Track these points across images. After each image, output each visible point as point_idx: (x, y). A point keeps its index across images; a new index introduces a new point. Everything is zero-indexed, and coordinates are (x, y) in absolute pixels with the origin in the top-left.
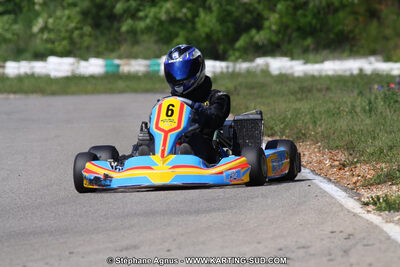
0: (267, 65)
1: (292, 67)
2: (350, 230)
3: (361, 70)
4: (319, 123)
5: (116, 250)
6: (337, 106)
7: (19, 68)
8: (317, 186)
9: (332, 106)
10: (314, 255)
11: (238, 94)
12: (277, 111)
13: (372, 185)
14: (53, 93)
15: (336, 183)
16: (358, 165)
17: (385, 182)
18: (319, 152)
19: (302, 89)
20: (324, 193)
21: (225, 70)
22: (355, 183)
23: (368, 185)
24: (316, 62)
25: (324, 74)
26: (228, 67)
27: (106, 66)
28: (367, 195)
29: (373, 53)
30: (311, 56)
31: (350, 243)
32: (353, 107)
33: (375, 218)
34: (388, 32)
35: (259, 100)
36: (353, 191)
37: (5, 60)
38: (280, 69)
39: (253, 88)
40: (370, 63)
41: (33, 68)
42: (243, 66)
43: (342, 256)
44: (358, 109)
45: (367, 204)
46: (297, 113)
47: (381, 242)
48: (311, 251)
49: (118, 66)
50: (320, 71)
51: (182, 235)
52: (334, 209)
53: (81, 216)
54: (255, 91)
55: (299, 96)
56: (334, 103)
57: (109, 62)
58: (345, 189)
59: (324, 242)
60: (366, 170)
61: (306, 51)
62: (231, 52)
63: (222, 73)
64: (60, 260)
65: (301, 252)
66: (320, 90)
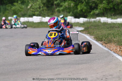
0: (100, 20)
1: (107, 20)
4: (116, 37)
5: (54, 75)
7: (24, 19)
8: (115, 56)
9: (120, 32)
10: (114, 78)
11: (91, 28)
12: (103, 33)
14: (35, 27)
15: (121, 56)
18: (116, 46)
19: (111, 27)
20: (117, 59)
21: (87, 21)
24: (115, 19)
25: (117, 22)
26: (88, 20)
30: (113, 17)
35: (97, 30)
37: (20, 17)
38: (104, 21)
39: (95, 26)
41: (29, 19)
42: (92, 20)
46: (109, 34)
48: (113, 76)
51: (74, 71)
52: (121, 64)
54: (96, 27)
55: (109, 29)
59: (117, 74)
61: (111, 16)
62: (88, 16)
63: (86, 22)
65: (110, 77)
66: (116, 27)
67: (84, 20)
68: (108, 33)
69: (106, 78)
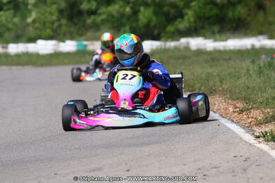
0: (188, 43)
1: (205, 44)
2: (247, 155)
3: (253, 46)
4: (224, 82)
5: (86, 172)
6: (237, 70)
7: (17, 48)
8: (224, 125)
9: (233, 70)
10: (222, 172)
11: (169, 64)
12: (196, 74)
13: (261, 124)
14: (42, 65)
15: (237, 123)
16: (252, 111)
17: (271, 122)
18: (225, 102)
20: (229, 130)
22: (250, 123)
23: (259, 124)
24: (223, 41)
25: (227, 49)
26: (160, 46)
27: (78, 46)
28: (258, 131)
29: (261, 33)
30: (217, 36)
31: (247, 164)
32: (248, 70)
33: (264, 146)
34: (271, 19)
36: (248, 128)
37: (8, 43)
40: (259, 41)
41: (27, 48)
42: (172, 44)
43: (242, 173)
44: (251, 72)
45: (258, 137)
46: (209, 75)
47: (268, 163)
48: (221, 170)
49: (86, 46)
50: (224, 47)
51: (132, 160)
52: (236, 141)
53: (62, 149)
54: (180, 61)
56: (235, 68)
57: (80, 43)
58: (243, 127)
59: (229, 163)
60: (257, 114)
61: (214, 33)
62: (162, 35)
63: (157, 49)
64: (49, 179)
65: (213, 171)
66: (225, 60)
67: (152, 45)
68: (208, 73)
69: (205, 173)
